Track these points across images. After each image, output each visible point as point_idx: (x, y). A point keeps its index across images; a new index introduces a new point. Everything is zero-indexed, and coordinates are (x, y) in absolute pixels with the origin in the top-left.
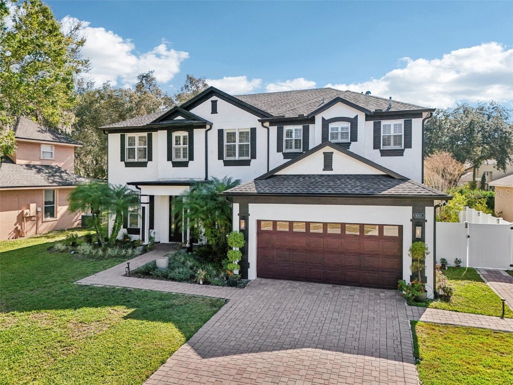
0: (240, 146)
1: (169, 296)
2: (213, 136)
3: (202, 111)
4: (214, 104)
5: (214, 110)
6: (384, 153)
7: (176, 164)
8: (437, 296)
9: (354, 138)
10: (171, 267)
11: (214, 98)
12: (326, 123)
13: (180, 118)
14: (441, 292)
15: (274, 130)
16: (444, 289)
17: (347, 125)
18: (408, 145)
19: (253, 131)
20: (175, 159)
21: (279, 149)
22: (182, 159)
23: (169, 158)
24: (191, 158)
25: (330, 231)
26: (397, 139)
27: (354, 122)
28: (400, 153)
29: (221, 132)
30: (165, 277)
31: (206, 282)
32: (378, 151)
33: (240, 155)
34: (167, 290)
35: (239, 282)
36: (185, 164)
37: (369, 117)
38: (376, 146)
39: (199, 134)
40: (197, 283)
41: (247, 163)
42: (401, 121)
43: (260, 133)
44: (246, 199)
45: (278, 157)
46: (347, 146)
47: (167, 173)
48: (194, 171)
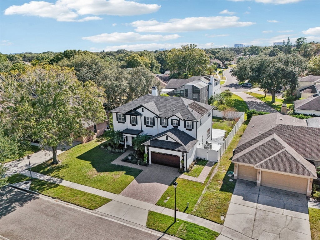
0: (151, 122)
1: (131, 168)
2: (143, 118)
3: (139, 110)
4: (143, 109)
5: (143, 111)
6: (187, 129)
7: (133, 125)
9: (179, 125)
10: (132, 159)
11: (143, 107)
12: (172, 120)
13: (133, 112)
14: (188, 170)
15: (159, 119)
17: (177, 121)
18: (193, 128)
19: (154, 118)
21: (161, 124)
22: (134, 124)
23: (131, 123)
24: (137, 124)
26: (190, 126)
27: (179, 121)
28: (191, 130)
29: (145, 117)
30: (130, 162)
31: (140, 164)
32: (185, 129)
33: (150, 124)
34: (131, 167)
35: (147, 165)
38: (185, 127)
39: (139, 118)
40: (137, 164)
41: (152, 127)
42: (191, 122)
43: (156, 119)
44: (148, 146)
45: (160, 127)
46: (177, 127)
47: (130, 127)
48: (138, 128)
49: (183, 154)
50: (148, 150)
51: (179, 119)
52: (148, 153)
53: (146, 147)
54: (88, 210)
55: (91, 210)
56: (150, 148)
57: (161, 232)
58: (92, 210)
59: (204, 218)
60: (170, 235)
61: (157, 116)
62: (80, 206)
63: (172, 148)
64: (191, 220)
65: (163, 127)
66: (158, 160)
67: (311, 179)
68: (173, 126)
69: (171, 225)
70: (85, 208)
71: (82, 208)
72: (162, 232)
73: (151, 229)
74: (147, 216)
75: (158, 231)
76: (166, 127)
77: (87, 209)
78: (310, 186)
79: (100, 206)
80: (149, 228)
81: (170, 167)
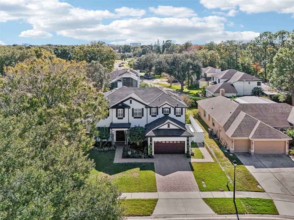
0: (139, 113)
1: (141, 163)
2: (131, 110)
3: (127, 103)
4: (131, 101)
5: (131, 103)
6: (177, 116)
7: (119, 119)
8: (191, 155)
9: (170, 113)
11: (131, 99)
12: (163, 109)
13: (120, 105)
14: (192, 154)
15: (149, 109)
16: (193, 153)
17: (168, 109)
18: (182, 114)
19: (143, 109)
20: (118, 117)
21: (150, 114)
22: (121, 117)
23: (117, 117)
24: (124, 116)
25: (170, 142)
26: (179, 113)
27: (170, 109)
28: (180, 116)
29: (133, 109)
30: (133, 157)
31: (144, 158)
32: (175, 115)
33: (139, 115)
35: (151, 157)
36: (122, 118)
37: (173, 107)
38: (175, 114)
39: (126, 110)
40: (142, 158)
41: (141, 118)
42: (180, 108)
43: (145, 110)
44: (151, 137)
45: (150, 117)
46: (168, 115)
47: (116, 121)
48: (125, 121)
49: (188, 139)
50: (151, 141)
51: (169, 107)
52: (151, 144)
53: (149, 138)
54: (145, 217)
55: (148, 216)
56: (153, 138)
57: (233, 214)
58: (150, 215)
59: (249, 191)
60: (242, 214)
61: (147, 106)
62: (132, 216)
63: (178, 135)
64: (242, 196)
65: (152, 116)
66: (161, 149)
67: (287, 140)
68: (164, 115)
69: (235, 205)
70: (140, 216)
71: (136, 217)
72: (235, 214)
73: (223, 214)
74: (206, 203)
75: (230, 214)
76: (155, 116)
77: (143, 216)
78: (287, 146)
79: (154, 209)
80: (221, 214)
81: (174, 155)
